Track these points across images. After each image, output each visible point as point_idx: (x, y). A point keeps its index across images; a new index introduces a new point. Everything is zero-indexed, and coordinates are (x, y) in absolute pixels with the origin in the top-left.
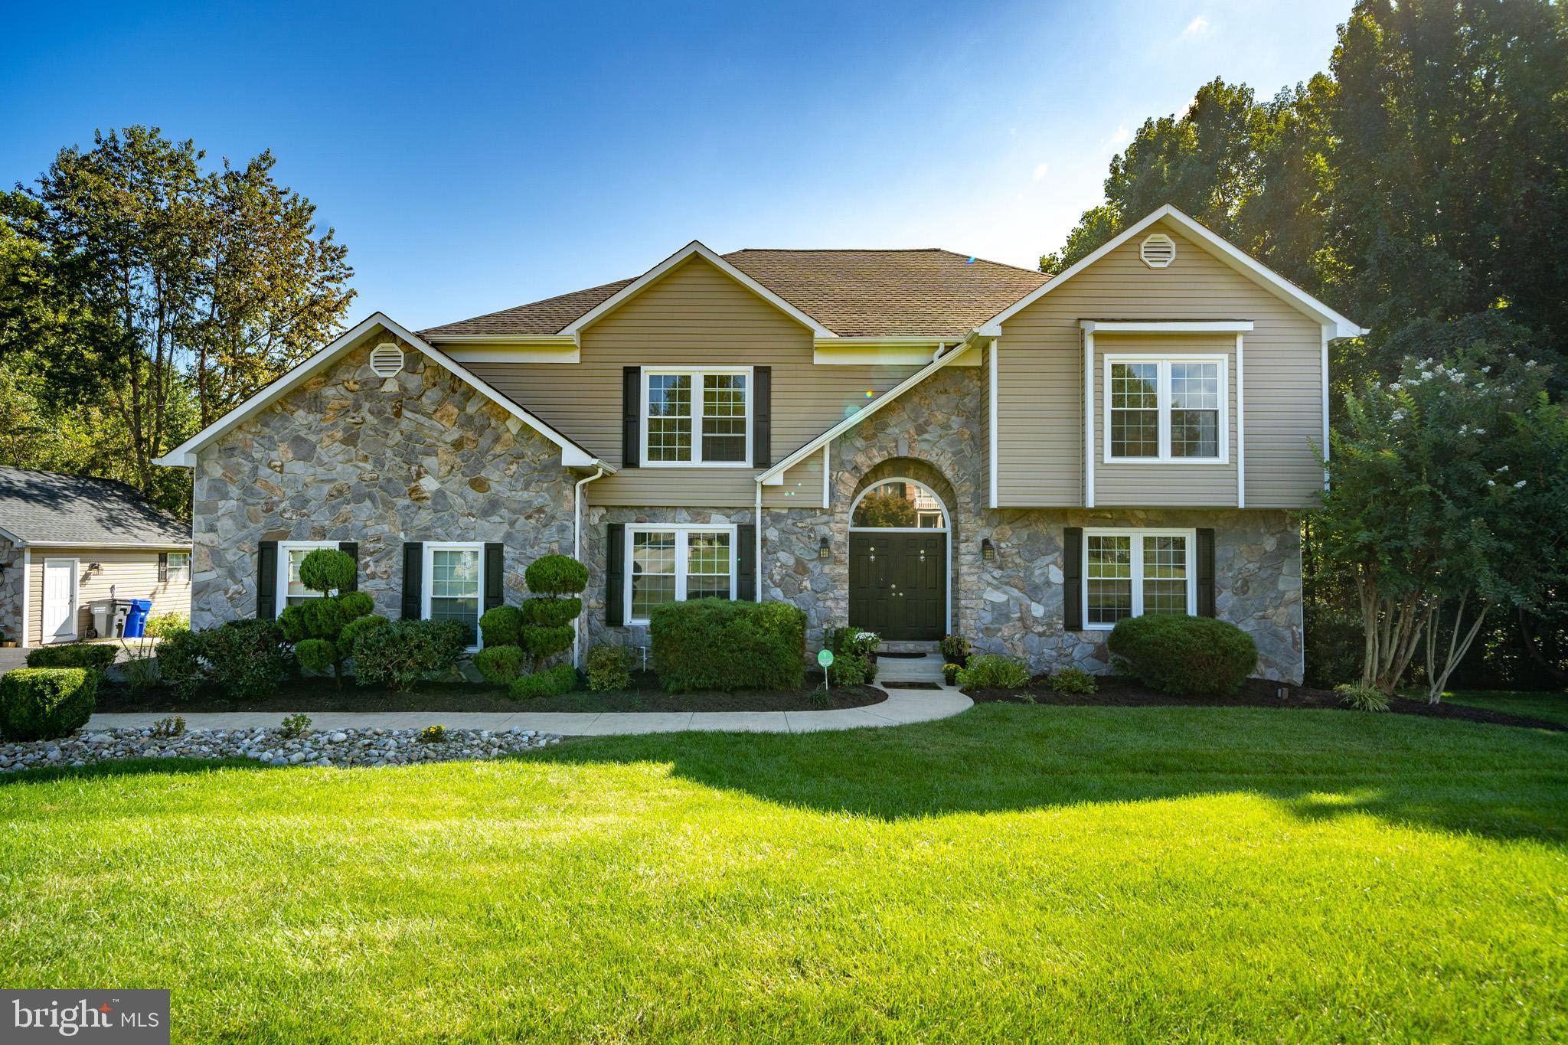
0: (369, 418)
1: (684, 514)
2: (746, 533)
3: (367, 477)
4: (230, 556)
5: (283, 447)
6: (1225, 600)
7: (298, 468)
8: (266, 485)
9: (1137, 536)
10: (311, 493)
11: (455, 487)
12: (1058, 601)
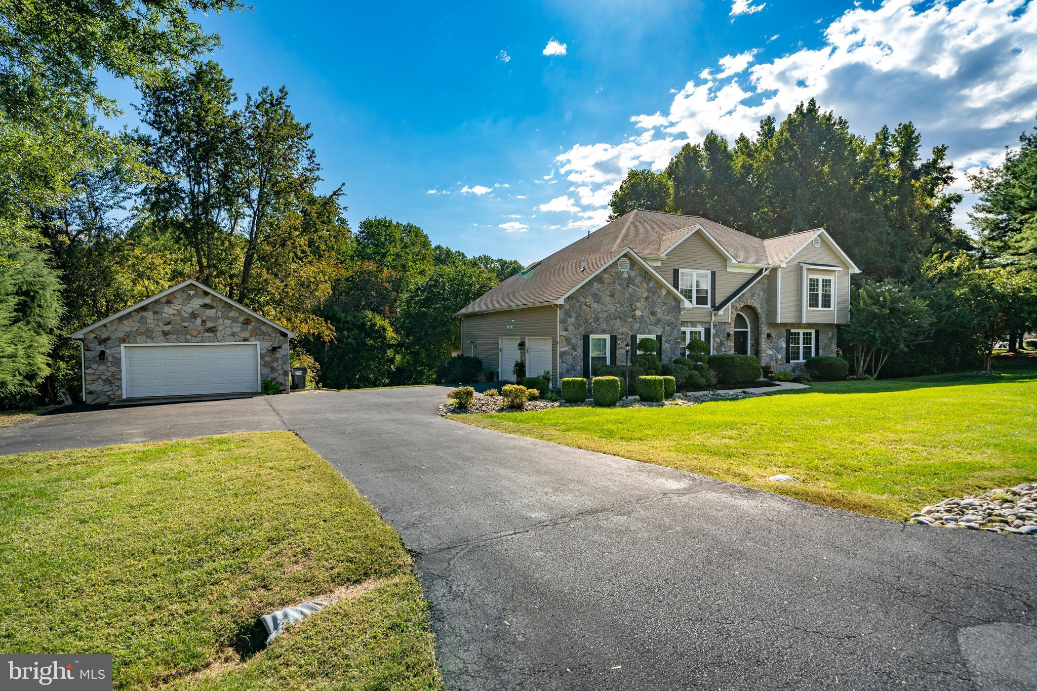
0: (619, 287)
1: (689, 324)
2: (708, 331)
3: (618, 310)
4: (573, 341)
5: (590, 297)
6: (821, 352)
7: (595, 305)
8: (585, 313)
9: (801, 331)
10: (600, 316)
11: (646, 314)
12: (784, 353)
